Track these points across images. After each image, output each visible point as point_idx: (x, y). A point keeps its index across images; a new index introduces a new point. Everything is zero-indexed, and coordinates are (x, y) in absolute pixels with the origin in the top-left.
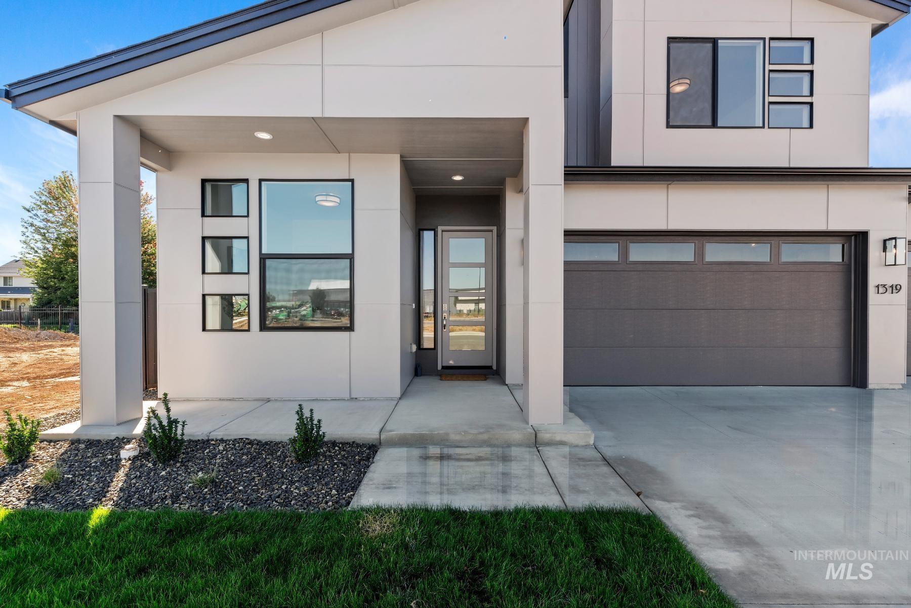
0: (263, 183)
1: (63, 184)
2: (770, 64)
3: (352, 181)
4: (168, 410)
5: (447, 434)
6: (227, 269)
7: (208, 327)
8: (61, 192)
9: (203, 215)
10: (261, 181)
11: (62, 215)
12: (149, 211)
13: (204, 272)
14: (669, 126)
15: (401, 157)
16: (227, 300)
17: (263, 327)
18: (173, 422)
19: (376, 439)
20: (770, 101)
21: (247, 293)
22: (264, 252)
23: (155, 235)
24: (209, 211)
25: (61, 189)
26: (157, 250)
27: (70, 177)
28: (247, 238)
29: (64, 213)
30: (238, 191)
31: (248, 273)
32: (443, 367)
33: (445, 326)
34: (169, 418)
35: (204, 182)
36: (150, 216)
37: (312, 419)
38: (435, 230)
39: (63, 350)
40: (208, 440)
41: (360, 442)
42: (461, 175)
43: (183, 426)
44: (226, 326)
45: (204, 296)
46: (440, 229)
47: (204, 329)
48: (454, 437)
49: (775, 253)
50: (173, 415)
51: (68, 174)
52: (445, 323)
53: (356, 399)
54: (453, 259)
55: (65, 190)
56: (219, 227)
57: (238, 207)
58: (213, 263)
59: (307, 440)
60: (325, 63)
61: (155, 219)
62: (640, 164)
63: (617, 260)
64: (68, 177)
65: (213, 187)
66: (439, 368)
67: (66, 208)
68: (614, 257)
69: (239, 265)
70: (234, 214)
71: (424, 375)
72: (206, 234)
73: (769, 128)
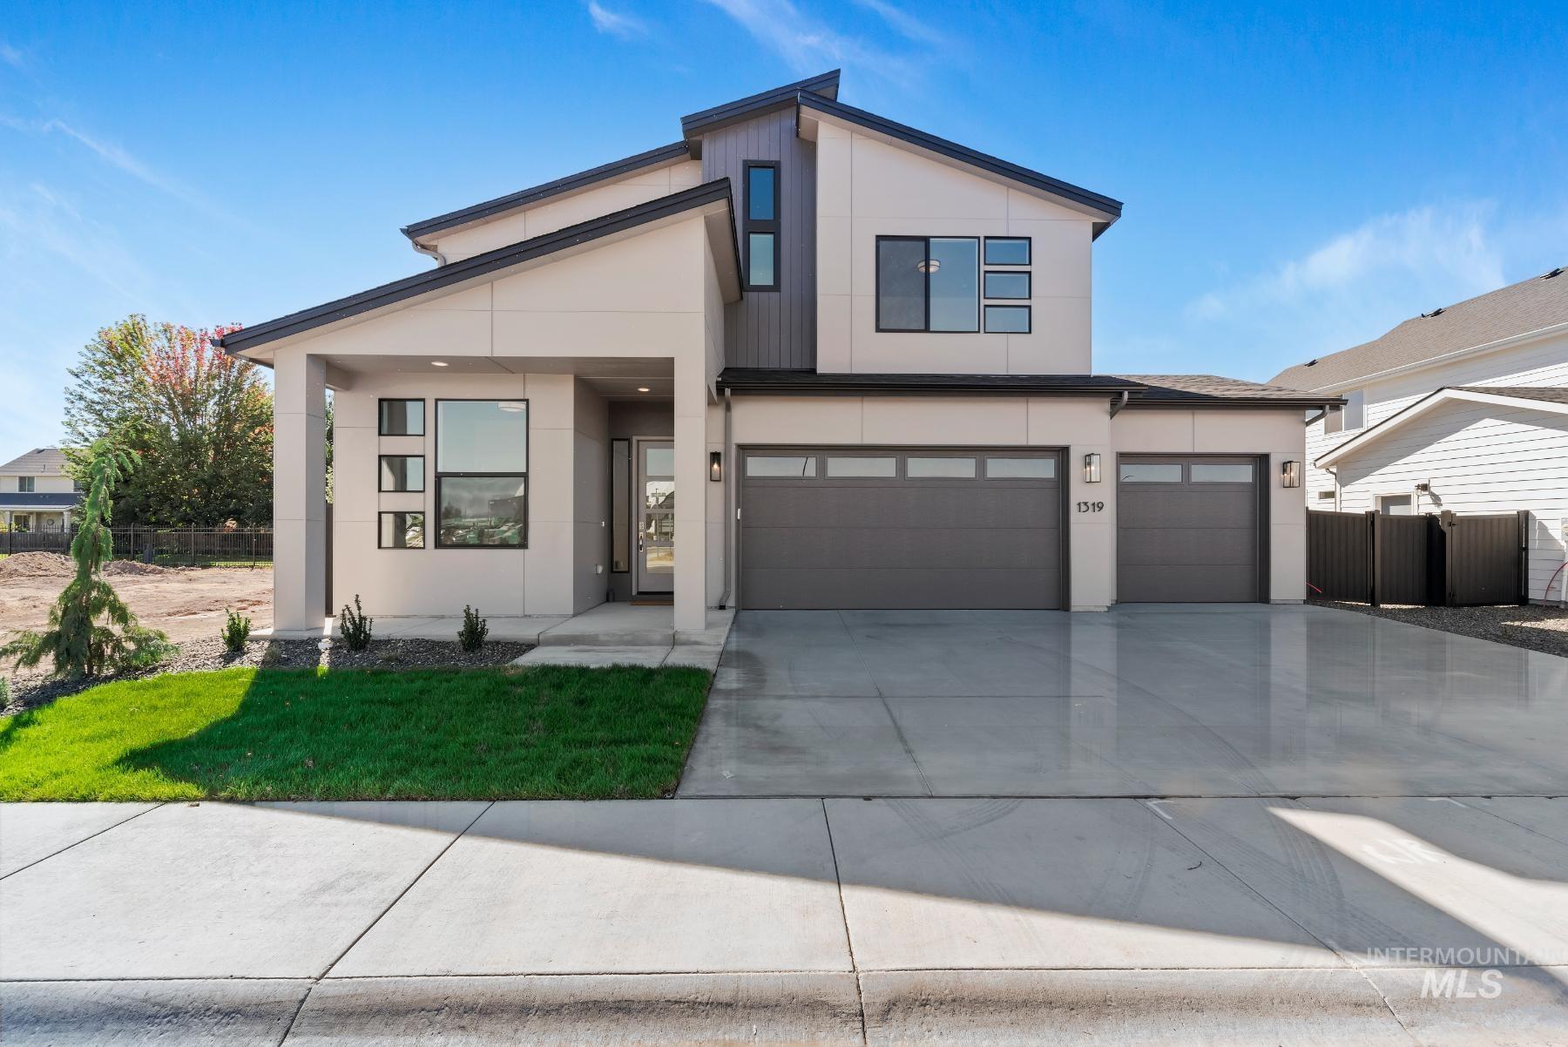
0: (439, 403)
1: (131, 334)
2: (985, 264)
3: (527, 401)
4: (359, 608)
5: (597, 635)
6: (401, 487)
7: (383, 545)
8: (127, 346)
9: (380, 434)
10: (437, 400)
11: (127, 382)
12: (262, 375)
13: (380, 490)
14: (878, 330)
15: (575, 376)
16: (400, 517)
17: (439, 544)
18: (362, 619)
19: (534, 637)
20: (986, 304)
21: (422, 510)
22: (440, 470)
23: (272, 412)
24: (385, 431)
25: (127, 342)
26: (274, 437)
27: (142, 323)
28: (423, 456)
29: (129, 379)
30: (413, 410)
31: (424, 491)
32: (639, 593)
33: (641, 546)
34: (360, 615)
35: (381, 401)
36: (263, 382)
37: (477, 618)
38: (629, 441)
39: (157, 587)
40: (389, 640)
41: (521, 642)
42: (647, 388)
43: (371, 622)
44: (400, 543)
45: (380, 513)
46: (635, 439)
47: (380, 547)
48: (602, 638)
49: (981, 468)
50: (363, 614)
51: (138, 319)
52: (641, 543)
53: (530, 616)
54: (650, 473)
55: (133, 343)
56: (394, 445)
57: (413, 425)
58: (389, 481)
59: (472, 632)
60: (494, 308)
61: (272, 387)
62: (847, 371)
63: (814, 475)
64: (138, 323)
65: (390, 408)
66: (634, 593)
67: (133, 371)
68: (811, 471)
69: (413, 481)
70: (408, 433)
71: (618, 601)
72: (382, 453)
73: (985, 332)
